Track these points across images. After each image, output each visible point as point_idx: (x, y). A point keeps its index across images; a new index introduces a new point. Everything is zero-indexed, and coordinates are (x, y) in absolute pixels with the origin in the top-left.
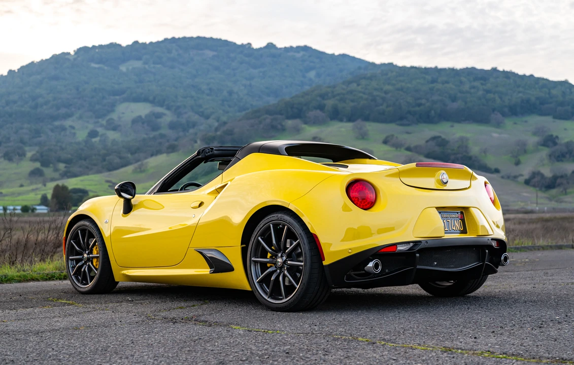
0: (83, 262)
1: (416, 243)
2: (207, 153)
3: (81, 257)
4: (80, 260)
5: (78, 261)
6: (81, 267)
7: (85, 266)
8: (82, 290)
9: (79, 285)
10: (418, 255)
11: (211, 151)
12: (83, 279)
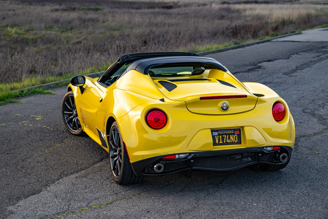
0: (73, 116)
1: (190, 154)
2: (124, 60)
3: (72, 113)
4: (71, 115)
5: (70, 115)
6: (73, 118)
7: (74, 118)
8: (73, 133)
9: (72, 129)
10: (192, 161)
11: (128, 59)
12: (73, 127)
